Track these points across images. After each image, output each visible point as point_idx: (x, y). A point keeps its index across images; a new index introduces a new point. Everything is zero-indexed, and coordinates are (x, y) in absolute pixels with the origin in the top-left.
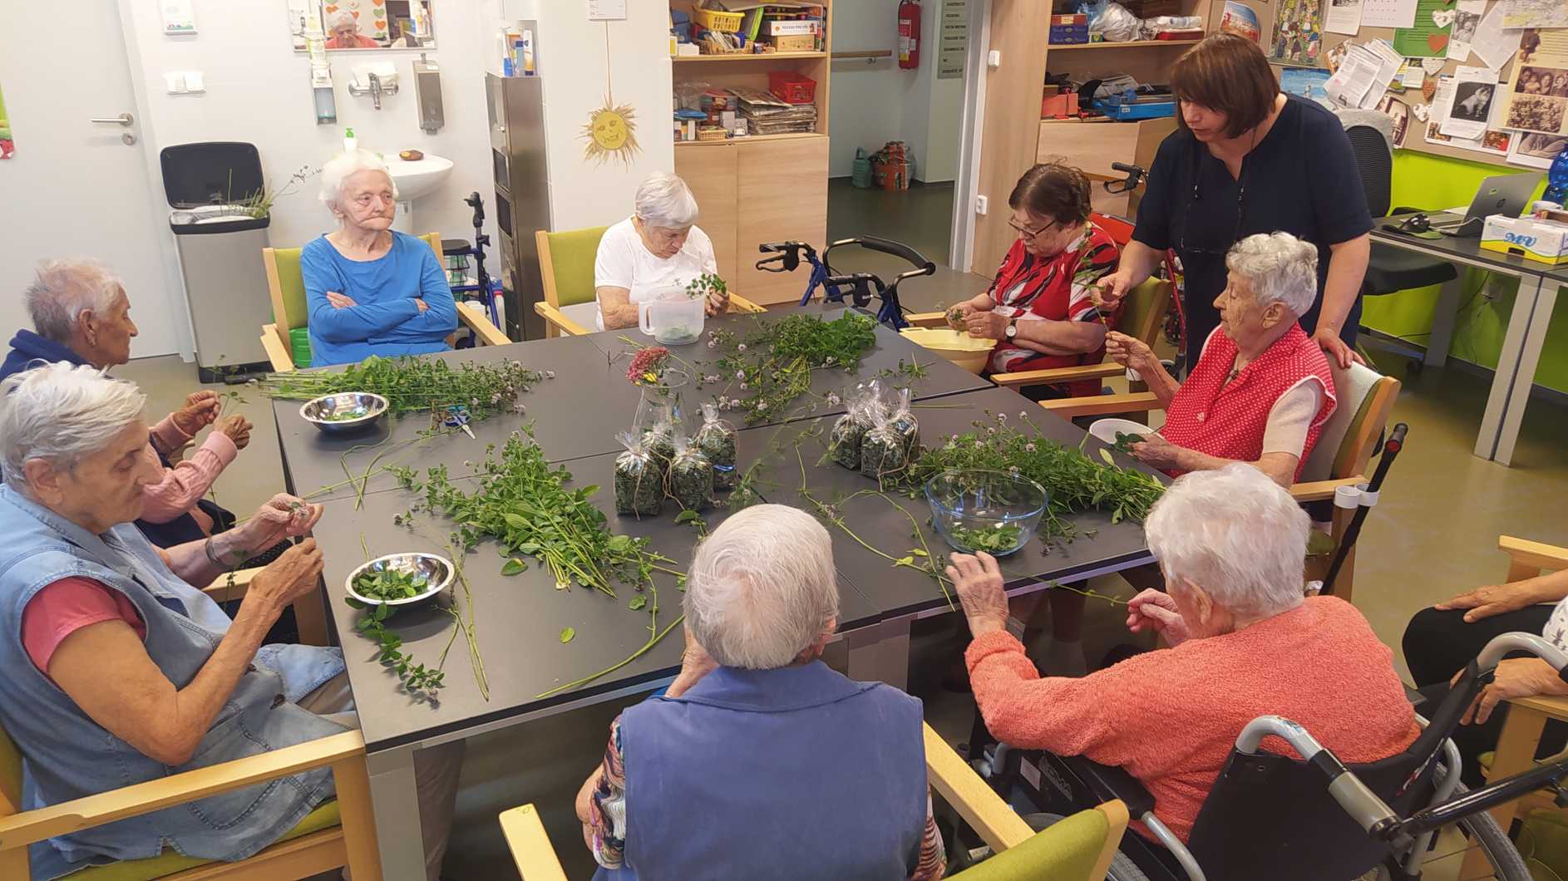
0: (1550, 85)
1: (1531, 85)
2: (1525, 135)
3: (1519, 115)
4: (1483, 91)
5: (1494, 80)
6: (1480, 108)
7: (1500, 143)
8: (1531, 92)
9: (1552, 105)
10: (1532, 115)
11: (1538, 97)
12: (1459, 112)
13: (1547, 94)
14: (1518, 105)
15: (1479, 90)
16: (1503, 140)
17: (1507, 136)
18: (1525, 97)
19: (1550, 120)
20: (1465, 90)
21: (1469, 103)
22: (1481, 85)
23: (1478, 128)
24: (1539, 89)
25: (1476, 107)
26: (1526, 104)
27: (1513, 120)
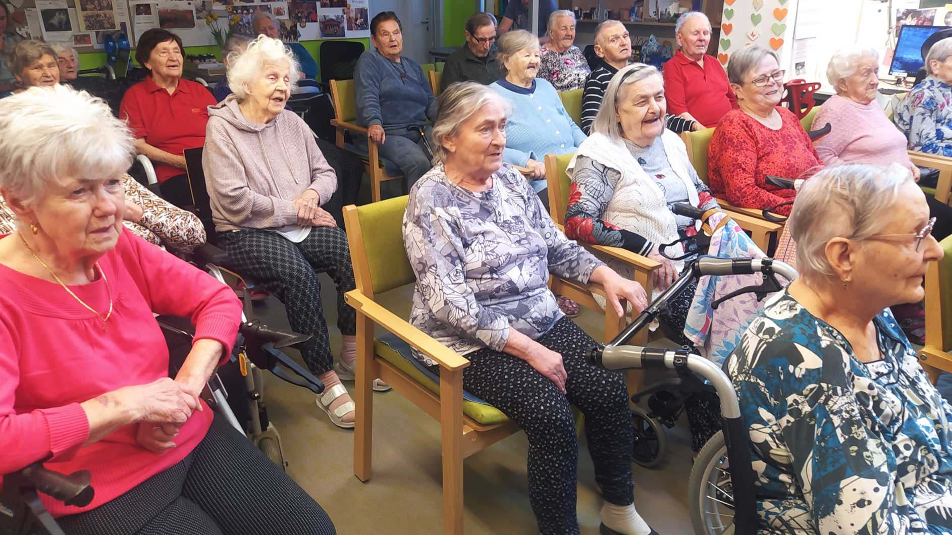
0: (100, 5)
1: (89, 6)
2: (97, 33)
3: (90, 23)
4: (60, 14)
5: (65, 6)
6: (63, 23)
7: (85, 40)
8: (91, 10)
9: (105, 15)
10: (99, 22)
11: (96, 12)
12: (50, 27)
13: (100, 10)
14: (87, 19)
15: (57, 14)
16: (86, 38)
17: (88, 36)
18: (89, 13)
19: (109, 23)
20: (47, 15)
21: (55, 21)
22: (57, 10)
23: (69, 34)
24: (95, 8)
25: (60, 23)
26: (91, 16)
27: (88, 26)
